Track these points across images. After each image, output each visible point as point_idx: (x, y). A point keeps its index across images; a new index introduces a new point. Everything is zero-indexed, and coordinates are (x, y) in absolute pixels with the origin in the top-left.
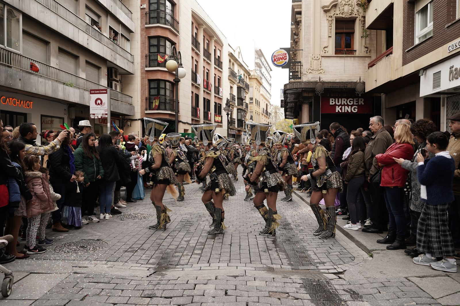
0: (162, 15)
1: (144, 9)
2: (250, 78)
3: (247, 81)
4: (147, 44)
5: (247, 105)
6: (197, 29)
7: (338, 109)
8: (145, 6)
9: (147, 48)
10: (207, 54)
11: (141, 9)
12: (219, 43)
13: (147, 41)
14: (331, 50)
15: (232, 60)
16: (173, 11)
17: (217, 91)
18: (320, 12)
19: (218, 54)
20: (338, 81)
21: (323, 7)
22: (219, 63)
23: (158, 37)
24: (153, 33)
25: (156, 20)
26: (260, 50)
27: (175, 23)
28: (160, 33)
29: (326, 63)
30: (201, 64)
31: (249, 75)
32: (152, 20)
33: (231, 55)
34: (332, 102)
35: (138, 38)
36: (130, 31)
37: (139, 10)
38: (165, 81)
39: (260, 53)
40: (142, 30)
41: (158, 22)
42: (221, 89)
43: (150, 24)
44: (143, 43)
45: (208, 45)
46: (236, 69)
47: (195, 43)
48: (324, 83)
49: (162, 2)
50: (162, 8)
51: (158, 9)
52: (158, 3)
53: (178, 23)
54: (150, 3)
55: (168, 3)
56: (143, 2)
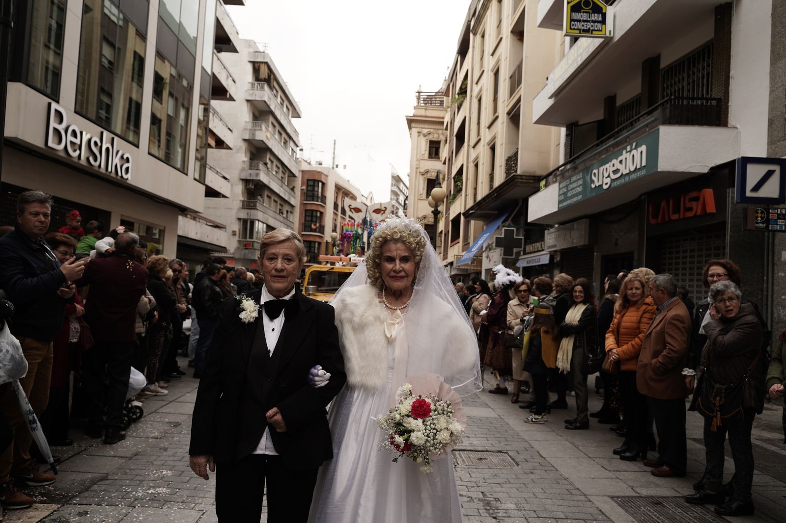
0: (316, 193)
1: (303, 189)
4: (304, 215)
6: (337, 193)
8: (304, 188)
9: (304, 218)
10: (344, 211)
11: (301, 190)
12: (353, 197)
13: (304, 212)
16: (323, 188)
23: (312, 211)
24: (309, 208)
25: (311, 199)
26: (398, 176)
27: (323, 199)
28: (314, 208)
30: (339, 219)
32: (308, 199)
35: (297, 211)
36: (293, 206)
37: (300, 190)
38: (315, 242)
39: (397, 178)
40: (301, 204)
41: (313, 200)
43: (307, 201)
44: (301, 214)
47: (336, 207)
49: (316, 184)
50: (316, 189)
51: (313, 190)
52: (313, 186)
53: (325, 197)
54: (308, 186)
55: (320, 184)
56: (302, 184)
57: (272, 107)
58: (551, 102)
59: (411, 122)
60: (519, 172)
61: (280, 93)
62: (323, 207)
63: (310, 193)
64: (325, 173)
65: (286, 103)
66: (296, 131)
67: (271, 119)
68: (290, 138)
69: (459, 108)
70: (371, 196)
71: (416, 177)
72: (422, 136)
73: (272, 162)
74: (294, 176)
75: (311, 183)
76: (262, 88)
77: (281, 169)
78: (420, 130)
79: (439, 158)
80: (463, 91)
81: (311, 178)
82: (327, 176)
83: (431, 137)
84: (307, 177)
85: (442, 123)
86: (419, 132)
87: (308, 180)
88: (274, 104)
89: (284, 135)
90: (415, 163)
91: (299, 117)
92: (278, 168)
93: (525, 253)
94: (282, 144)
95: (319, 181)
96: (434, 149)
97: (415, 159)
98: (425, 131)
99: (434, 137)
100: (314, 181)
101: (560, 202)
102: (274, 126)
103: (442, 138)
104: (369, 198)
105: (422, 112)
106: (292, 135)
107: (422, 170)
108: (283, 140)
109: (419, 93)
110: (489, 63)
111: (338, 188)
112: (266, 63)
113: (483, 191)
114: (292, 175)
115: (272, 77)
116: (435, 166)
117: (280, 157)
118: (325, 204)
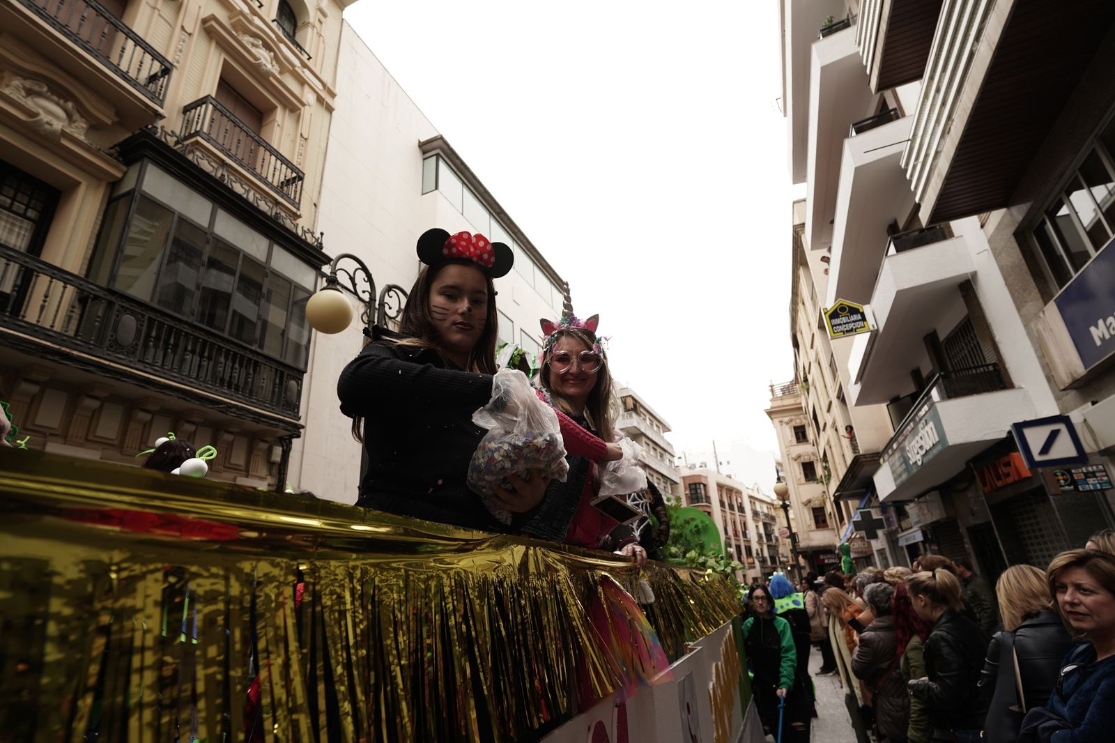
0: (700, 495)
2: (775, 509)
3: (773, 513)
5: (777, 539)
7: (826, 561)
8: (688, 492)
10: (731, 507)
11: (686, 494)
12: (739, 493)
14: (813, 526)
15: (753, 500)
16: (705, 489)
17: (745, 535)
18: (801, 506)
19: (739, 501)
20: (822, 545)
21: (803, 503)
22: (741, 509)
25: (696, 501)
27: (708, 499)
29: (812, 535)
30: (729, 516)
31: (773, 505)
32: (694, 501)
33: (751, 497)
34: (822, 557)
37: (684, 495)
41: (698, 502)
42: (747, 532)
45: (730, 498)
46: (758, 507)
47: (722, 504)
48: (812, 548)
49: (698, 486)
50: (699, 491)
51: (697, 493)
52: (696, 489)
53: (709, 497)
54: (690, 490)
55: (702, 486)
56: (685, 489)
57: (643, 430)
58: (858, 387)
59: (771, 413)
60: (861, 452)
61: (648, 416)
62: (709, 507)
63: (694, 496)
64: (704, 475)
65: (655, 422)
66: (669, 444)
67: (644, 439)
68: (665, 451)
69: (808, 393)
70: (756, 487)
71: (789, 463)
72: (784, 425)
73: (652, 476)
74: (676, 483)
75: (693, 486)
76: (631, 416)
77: (662, 480)
78: (781, 419)
79: (807, 441)
80: (806, 380)
81: (692, 482)
82: (706, 477)
83: (794, 424)
84: (688, 482)
85: (801, 408)
86: (781, 422)
87: (690, 485)
88: (644, 427)
89: (659, 450)
90: (784, 451)
91: (669, 430)
92: (659, 479)
93: (903, 531)
94: (659, 458)
95: (700, 484)
96: (800, 434)
97: (783, 447)
98: (786, 419)
99: (798, 423)
100: (695, 484)
101: (895, 480)
102: (648, 445)
103: (804, 422)
104: (756, 490)
105: (779, 403)
106: (665, 448)
107: (794, 456)
108: (659, 455)
109: (772, 386)
110: (812, 354)
111: (720, 487)
112: (630, 396)
113: (842, 471)
114: (674, 483)
115: (638, 405)
116: (805, 450)
117: (658, 470)
118: (710, 503)
